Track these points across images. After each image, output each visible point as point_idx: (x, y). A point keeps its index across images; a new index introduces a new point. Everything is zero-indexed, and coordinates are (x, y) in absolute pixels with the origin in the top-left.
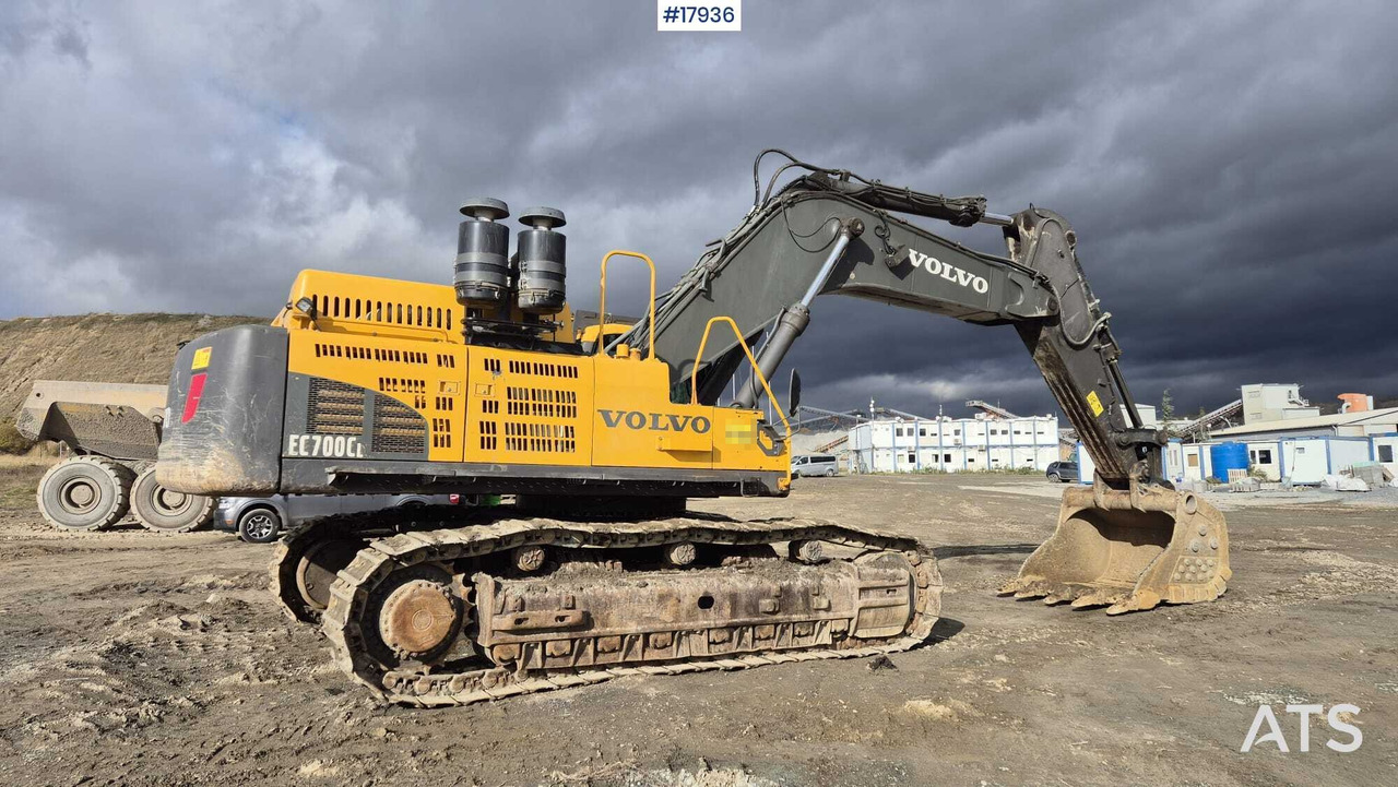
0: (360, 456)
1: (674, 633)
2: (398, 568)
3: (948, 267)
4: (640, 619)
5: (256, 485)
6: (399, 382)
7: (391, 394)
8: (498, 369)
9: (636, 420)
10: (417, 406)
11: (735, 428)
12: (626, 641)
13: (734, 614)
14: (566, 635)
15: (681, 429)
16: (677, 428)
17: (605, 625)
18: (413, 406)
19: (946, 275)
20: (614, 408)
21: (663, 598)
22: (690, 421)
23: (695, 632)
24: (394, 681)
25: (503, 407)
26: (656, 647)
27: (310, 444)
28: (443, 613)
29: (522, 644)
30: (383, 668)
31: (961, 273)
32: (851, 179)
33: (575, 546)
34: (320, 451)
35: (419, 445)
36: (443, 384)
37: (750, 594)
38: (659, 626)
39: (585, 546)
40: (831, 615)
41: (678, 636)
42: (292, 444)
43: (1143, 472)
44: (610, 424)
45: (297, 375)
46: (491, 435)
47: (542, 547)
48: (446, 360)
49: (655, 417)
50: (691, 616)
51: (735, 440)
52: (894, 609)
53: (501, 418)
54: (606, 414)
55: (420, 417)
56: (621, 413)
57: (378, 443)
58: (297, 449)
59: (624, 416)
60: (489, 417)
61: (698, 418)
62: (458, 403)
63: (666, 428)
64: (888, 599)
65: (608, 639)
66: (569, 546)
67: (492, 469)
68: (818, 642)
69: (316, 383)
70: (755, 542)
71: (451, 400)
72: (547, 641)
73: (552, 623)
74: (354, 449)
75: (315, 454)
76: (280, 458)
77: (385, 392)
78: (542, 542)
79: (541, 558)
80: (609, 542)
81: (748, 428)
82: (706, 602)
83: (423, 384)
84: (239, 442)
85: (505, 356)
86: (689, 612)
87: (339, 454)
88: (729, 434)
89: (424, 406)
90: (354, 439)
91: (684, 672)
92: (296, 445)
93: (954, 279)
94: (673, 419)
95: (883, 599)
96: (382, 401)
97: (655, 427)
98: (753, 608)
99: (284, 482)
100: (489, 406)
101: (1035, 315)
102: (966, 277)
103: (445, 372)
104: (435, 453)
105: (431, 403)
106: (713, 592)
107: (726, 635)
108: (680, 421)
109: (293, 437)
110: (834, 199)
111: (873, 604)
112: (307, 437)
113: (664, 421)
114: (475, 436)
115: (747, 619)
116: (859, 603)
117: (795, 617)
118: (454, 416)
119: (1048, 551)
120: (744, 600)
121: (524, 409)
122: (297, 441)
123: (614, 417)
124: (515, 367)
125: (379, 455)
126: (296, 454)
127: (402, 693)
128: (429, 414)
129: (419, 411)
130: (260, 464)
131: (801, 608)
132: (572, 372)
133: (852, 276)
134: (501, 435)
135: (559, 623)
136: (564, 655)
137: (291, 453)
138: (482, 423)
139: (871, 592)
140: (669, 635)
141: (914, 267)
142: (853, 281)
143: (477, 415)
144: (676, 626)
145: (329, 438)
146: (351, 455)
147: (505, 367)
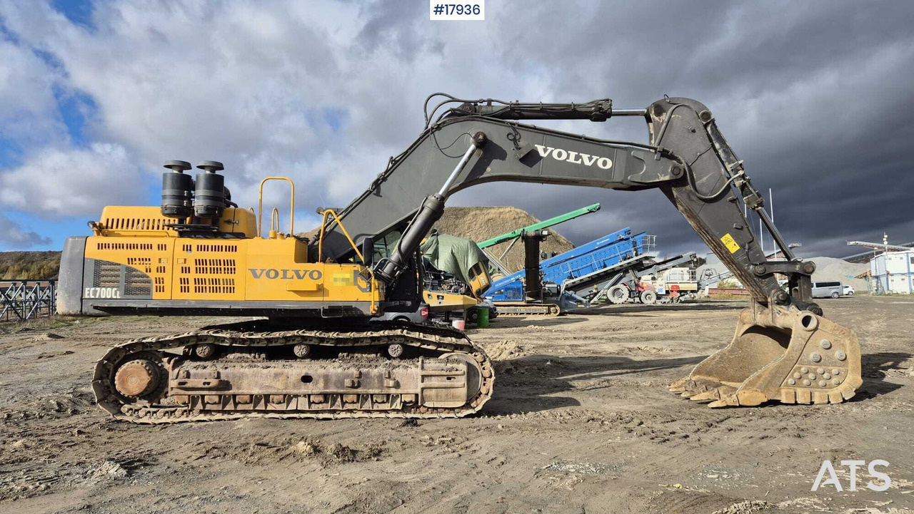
0: (118, 297)
1: (285, 395)
2: (128, 353)
3: (573, 154)
4: (261, 387)
5: (71, 312)
6: (137, 259)
7: (133, 266)
8: (190, 250)
9: (272, 274)
10: (147, 271)
11: (339, 276)
12: (254, 399)
13: (326, 386)
14: (214, 393)
15: (302, 278)
16: (299, 277)
17: (239, 388)
18: (145, 272)
19: (572, 160)
20: (258, 267)
21: (276, 375)
22: (308, 273)
23: (300, 396)
24: (126, 409)
25: (193, 270)
26: (273, 402)
27: (95, 292)
28: (144, 377)
29: (189, 395)
30: (121, 402)
31: (585, 157)
32: (493, 104)
33: (227, 345)
34: (100, 295)
35: (147, 291)
36: (160, 259)
37: (337, 375)
38: (273, 391)
39: (234, 345)
40: (399, 391)
41: (288, 398)
42: (87, 292)
43: (778, 297)
44: (256, 276)
45: (89, 259)
46: (186, 285)
47: (208, 344)
48: (162, 247)
49: (285, 272)
50: (295, 386)
51: (340, 284)
52: (452, 390)
53: (192, 276)
54: (253, 271)
55: (148, 277)
56: (263, 270)
57: (128, 291)
58: (89, 294)
59: (265, 272)
60: (185, 276)
61: (313, 271)
62: (168, 269)
63: (292, 278)
64: (448, 383)
65: (242, 396)
66: (224, 344)
67: (186, 304)
68: (393, 407)
69: (98, 263)
70: (350, 345)
71: (164, 267)
72: (205, 395)
73: (201, 385)
74: (116, 294)
75: (97, 297)
76: (82, 299)
77: (131, 265)
78: (207, 342)
79: (207, 350)
80: (248, 343)
81: (348, 276)
82: (307, 379)
83: (149, 260)
84: (64, 292)
85: (194, 242)
86: (294, 384)
87: (109, 297)
88: (336, 280)
89: (150, 271)
90: (116, 289)
91: (289, 418)
92: (89, 292)
93: (579, 162)
94: (297, 272)
95: (444, 383)
96: (129, 270)
97: (285, 277)
98: (342, 385)
99: (83, 310)
100: (187, 270)
101: (658, 180)
102: (590, 159)
103: (161, 253)
104: (156, 295)
105: (154, 270)
106: (311, 373)
107: (321, 399)
108: (302, 273)
109: (87, 289)
110: (473, 120)
111: (433, 386)
112: (94, 289)
113: (289, 274)
114: (177, 285)
115: (335, 391)
116: (421, 385)
117: (371, 391)
118: (166, 276)
119: (722, 358)
120: (334, 379)
121: (204, 271)
122: (89, 291)
123: (258, 273)
124: (200, 248)
125: (128, 297)
126: (88, 297)
127: (131, 415)
128: (153, 275)
129: (148, 274)
130: (73, 302)
131: (376, 385)
132: (234, 249)
133: (489, 169)
134: (192, 285)
135: (206, 386)
136: (215, 403)
137: (86, 296)
138: (181, 279)
139: (433, 378)
140: (282, 397)
141: (542, 157)
142: (489, 173)
143: (179, 275)
144: (285, 392)
145: (103, 289)
146: (114, 297)
147: (194, 248)
